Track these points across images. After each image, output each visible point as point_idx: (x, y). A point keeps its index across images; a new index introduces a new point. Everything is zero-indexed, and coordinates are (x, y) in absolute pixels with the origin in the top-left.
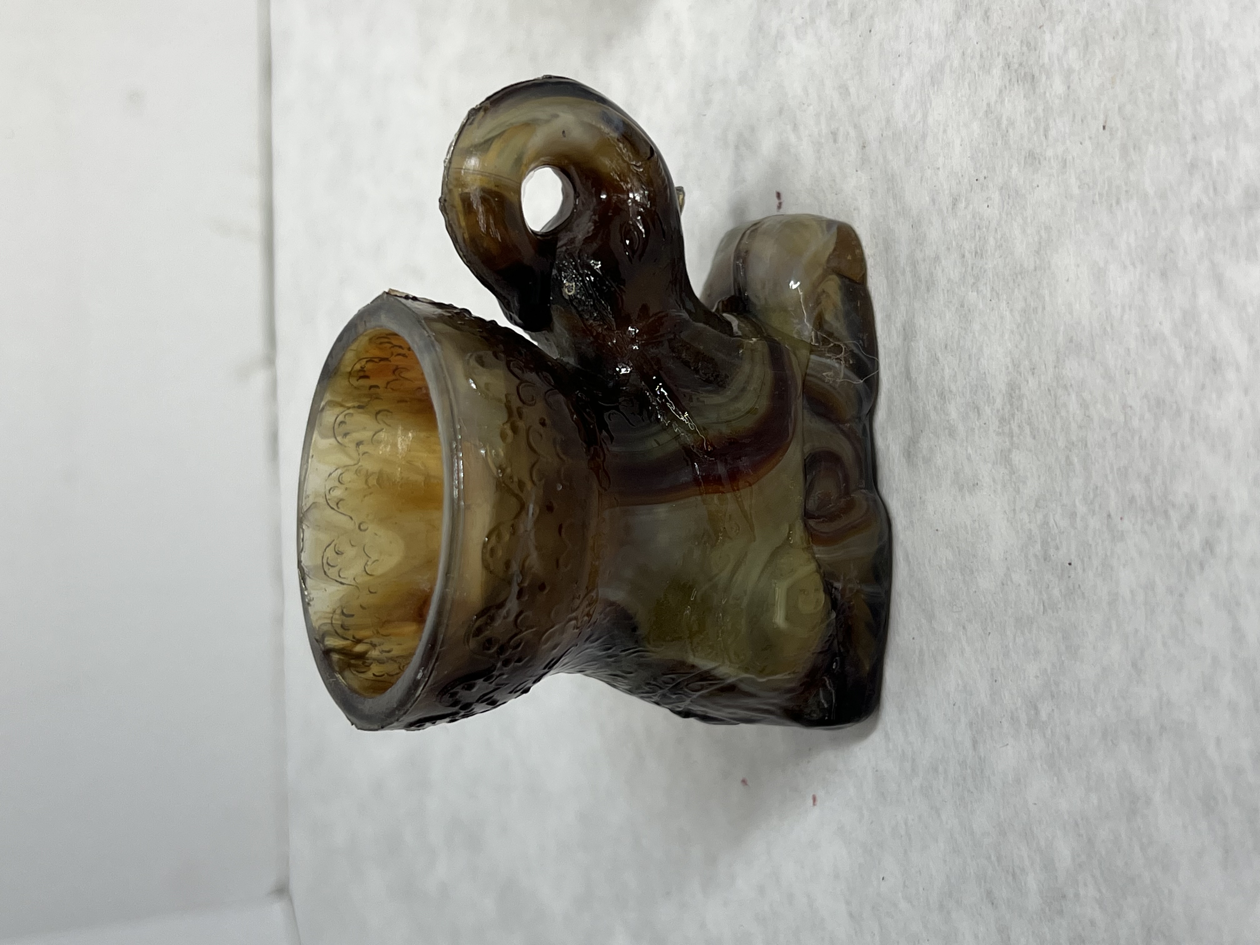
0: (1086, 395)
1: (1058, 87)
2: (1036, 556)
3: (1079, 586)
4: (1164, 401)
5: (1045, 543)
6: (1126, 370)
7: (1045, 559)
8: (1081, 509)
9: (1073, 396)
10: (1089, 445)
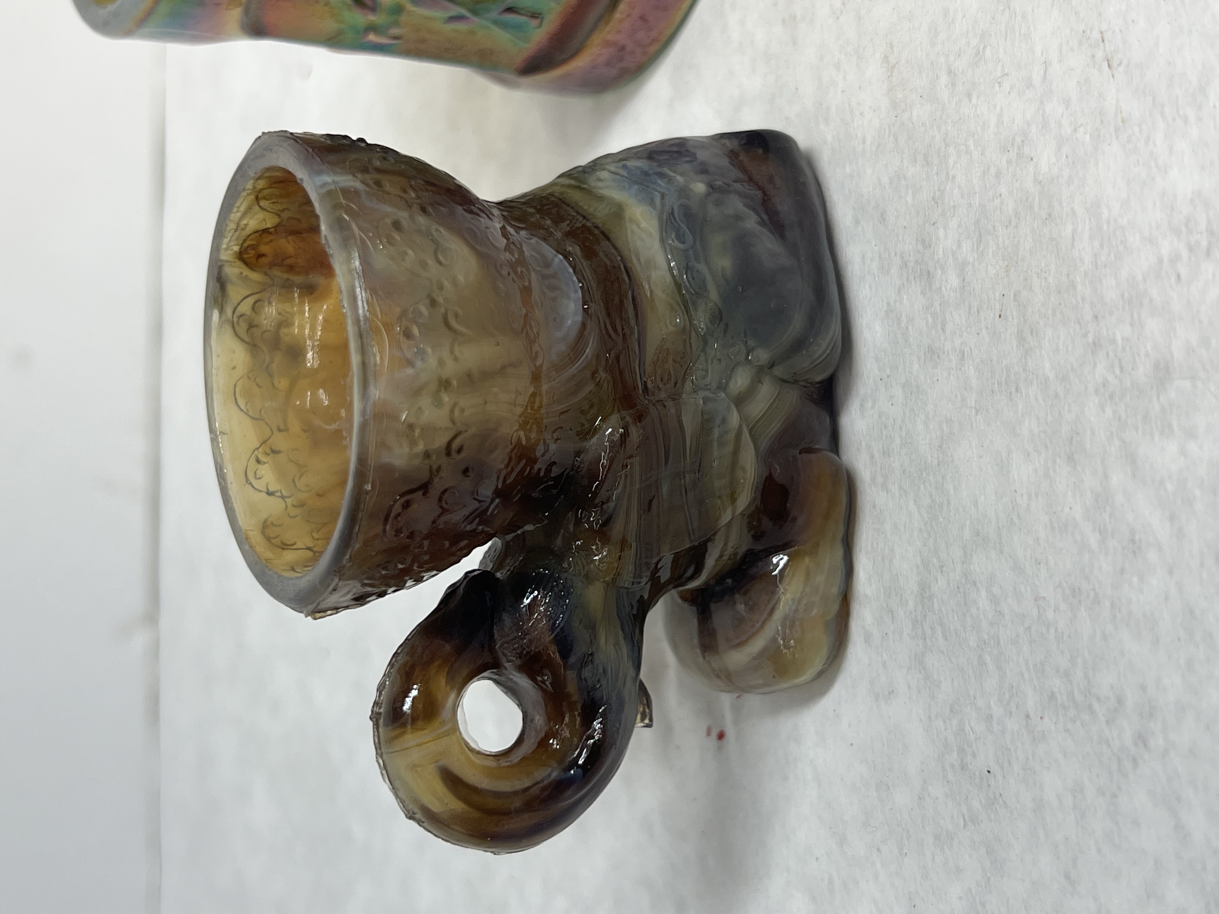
0: (995, 590)
1: (954, 281)
2: (952, 766)
3: (1001, 795)
4: (1079, 589)
5: (962, 751)
6: (1036, 560)
7: (962, 768)
8: (997, 711)
9: (983, 593)
10: (1002, 643)
